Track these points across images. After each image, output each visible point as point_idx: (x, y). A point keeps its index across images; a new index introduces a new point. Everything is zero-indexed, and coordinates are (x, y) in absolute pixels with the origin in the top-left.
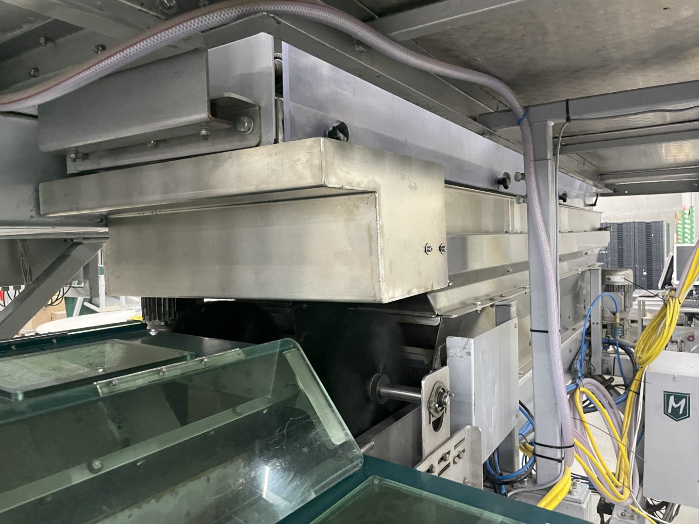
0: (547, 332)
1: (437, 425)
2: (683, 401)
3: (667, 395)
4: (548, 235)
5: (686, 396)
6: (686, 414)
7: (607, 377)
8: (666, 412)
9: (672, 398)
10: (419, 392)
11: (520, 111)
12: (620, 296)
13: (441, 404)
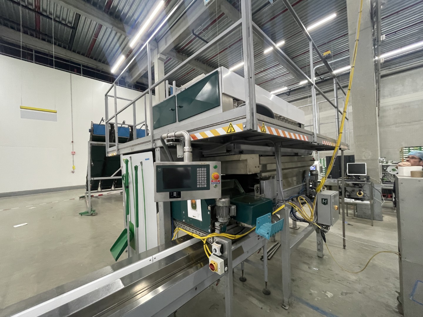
0: (279, 180)
1: (257, 192)
2: (326, 201)
3: (322, 199)
4: (279, 164)
5: (327, 199)
6: (327, 203)
7: (311, 196)
8: (322, 203)
9: (323, 200)
10: (254, 187)
11: (274, 144)
12: (314, 177)
13: (258, 189)
